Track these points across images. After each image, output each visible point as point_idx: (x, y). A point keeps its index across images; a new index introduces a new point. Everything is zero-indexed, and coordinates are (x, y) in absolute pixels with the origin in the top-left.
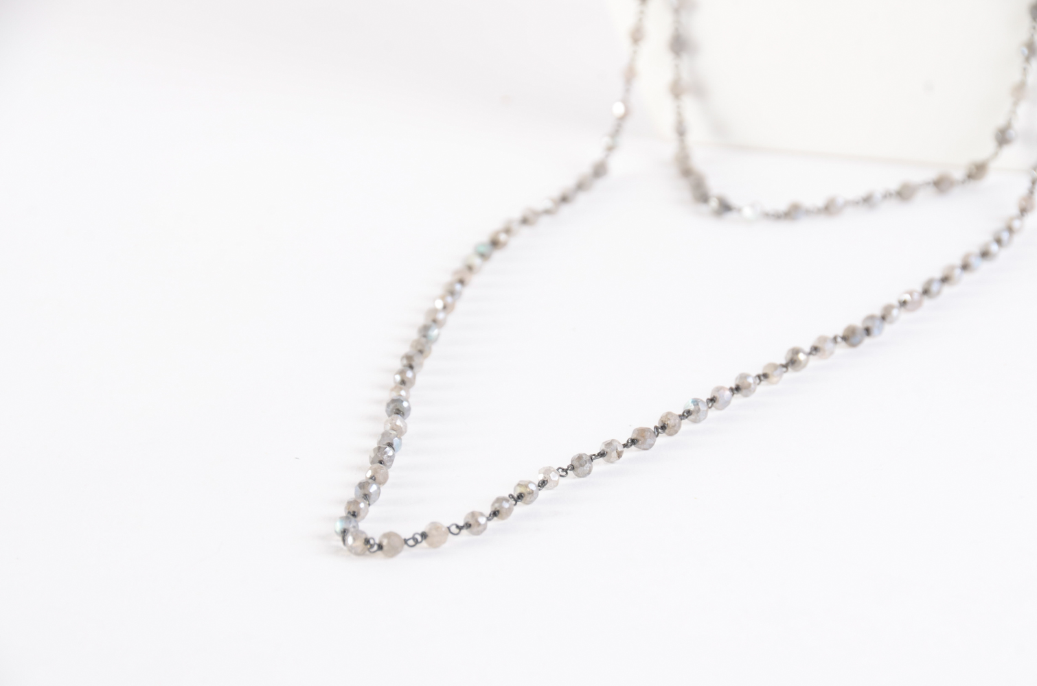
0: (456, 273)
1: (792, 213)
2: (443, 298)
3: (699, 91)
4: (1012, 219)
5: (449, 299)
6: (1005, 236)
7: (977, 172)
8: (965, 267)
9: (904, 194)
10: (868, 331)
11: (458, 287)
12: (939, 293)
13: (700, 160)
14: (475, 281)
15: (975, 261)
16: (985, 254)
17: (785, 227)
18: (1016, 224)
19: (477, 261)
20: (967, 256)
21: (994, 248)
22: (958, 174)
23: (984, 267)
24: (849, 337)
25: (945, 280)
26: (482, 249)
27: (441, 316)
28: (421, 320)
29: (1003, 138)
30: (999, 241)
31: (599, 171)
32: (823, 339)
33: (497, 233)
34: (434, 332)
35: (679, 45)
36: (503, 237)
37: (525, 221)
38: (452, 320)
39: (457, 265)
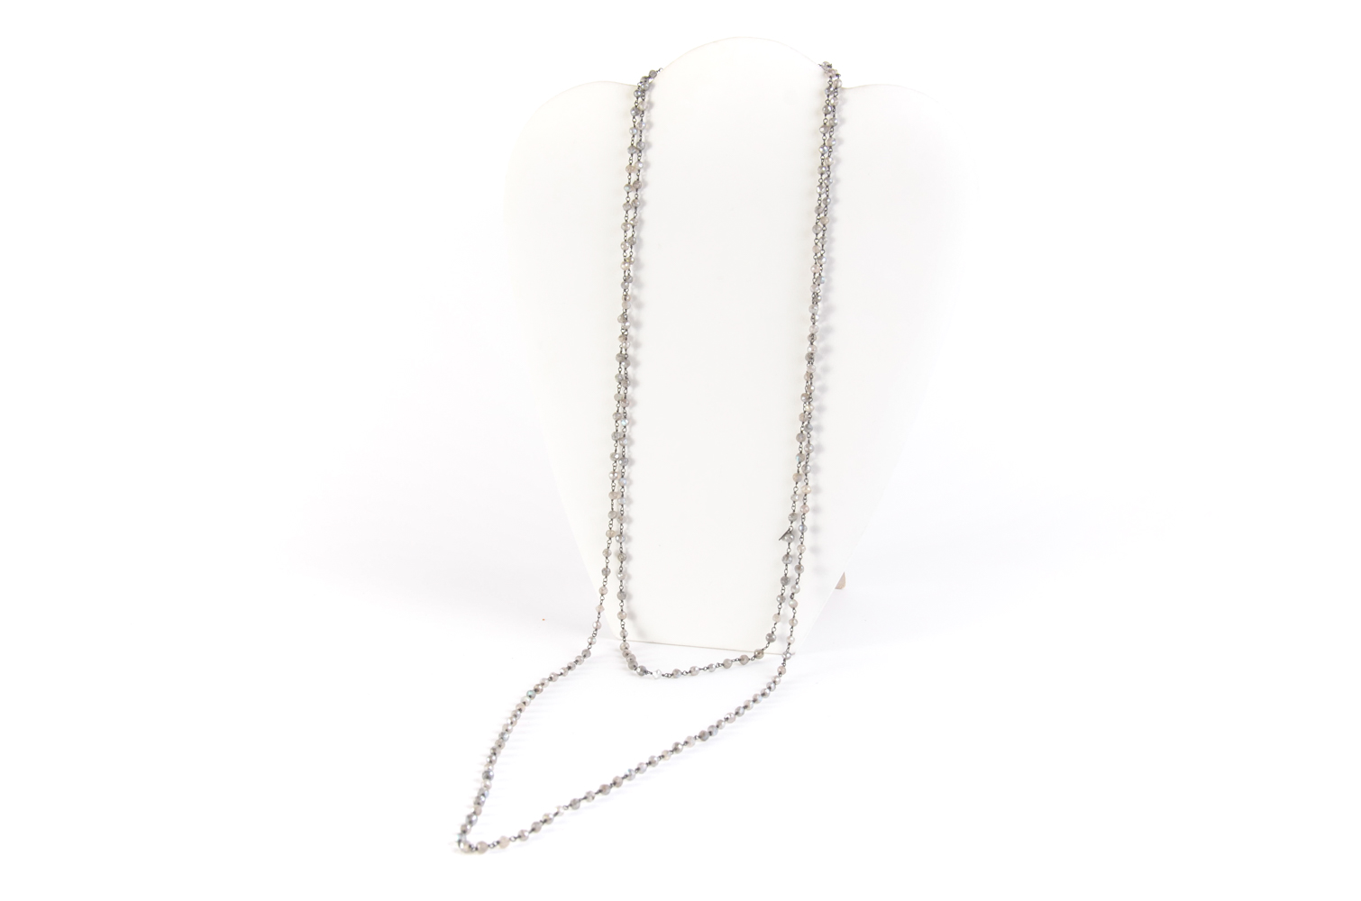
0: (518, 705)
1: (674, 674)
2: (511, 718)
3: (632, 616)
4: (776, 677)
5: (514, 719)
6: (772, 685)
7: (759, 654)
8: (755, 701)
9: (726, 665)
10: (710, 733)
11: (519, 713)
12: (743, 714)
13: (632, 650)
14: (527, 709)
15: (759, 698)
16: (763, 695)
17: (671, 680)
18: (777, 680)
19: (528, 699)
20: (756, 695)
21: (767, 691)
22: (751, 655)
23: (764, 700)
24: (702, 736)
25: (746, 707)
26: (530, 694)
27: (510, 728)
28: (501, 729)
29: (770, 638)
30: (770, 688)
31: (586, 654)
32: (690, 738)
33: (538, 685)
34: (506, 736)
35: (623, 595)
36: (540, 687)
37: (551, 679)
38: (515, 729)
39: (519, 702)
